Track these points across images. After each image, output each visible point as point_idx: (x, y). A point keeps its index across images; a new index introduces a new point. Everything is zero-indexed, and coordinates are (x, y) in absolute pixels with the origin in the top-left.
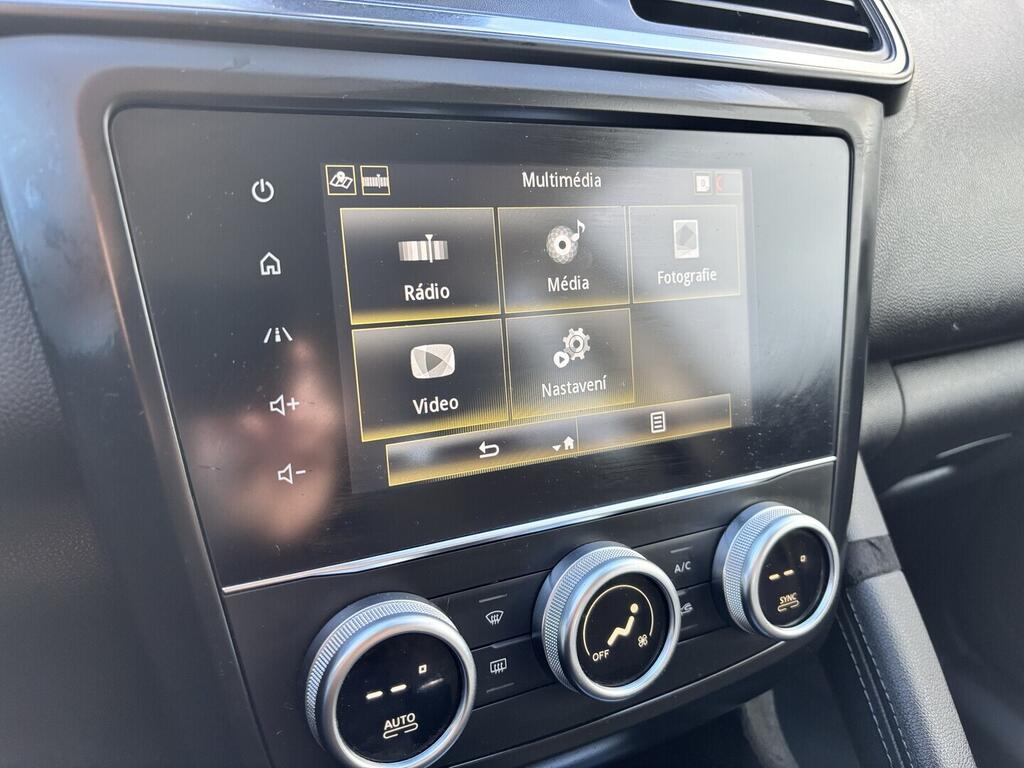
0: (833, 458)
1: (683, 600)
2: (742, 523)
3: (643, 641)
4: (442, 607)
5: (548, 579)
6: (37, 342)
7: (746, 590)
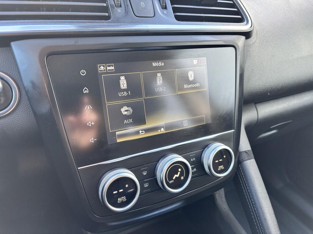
1: (193, 168)
3: (182, 178)
4: (131, 171)
5: (158, 163)
6: (31, 111)
7: (209, 165)
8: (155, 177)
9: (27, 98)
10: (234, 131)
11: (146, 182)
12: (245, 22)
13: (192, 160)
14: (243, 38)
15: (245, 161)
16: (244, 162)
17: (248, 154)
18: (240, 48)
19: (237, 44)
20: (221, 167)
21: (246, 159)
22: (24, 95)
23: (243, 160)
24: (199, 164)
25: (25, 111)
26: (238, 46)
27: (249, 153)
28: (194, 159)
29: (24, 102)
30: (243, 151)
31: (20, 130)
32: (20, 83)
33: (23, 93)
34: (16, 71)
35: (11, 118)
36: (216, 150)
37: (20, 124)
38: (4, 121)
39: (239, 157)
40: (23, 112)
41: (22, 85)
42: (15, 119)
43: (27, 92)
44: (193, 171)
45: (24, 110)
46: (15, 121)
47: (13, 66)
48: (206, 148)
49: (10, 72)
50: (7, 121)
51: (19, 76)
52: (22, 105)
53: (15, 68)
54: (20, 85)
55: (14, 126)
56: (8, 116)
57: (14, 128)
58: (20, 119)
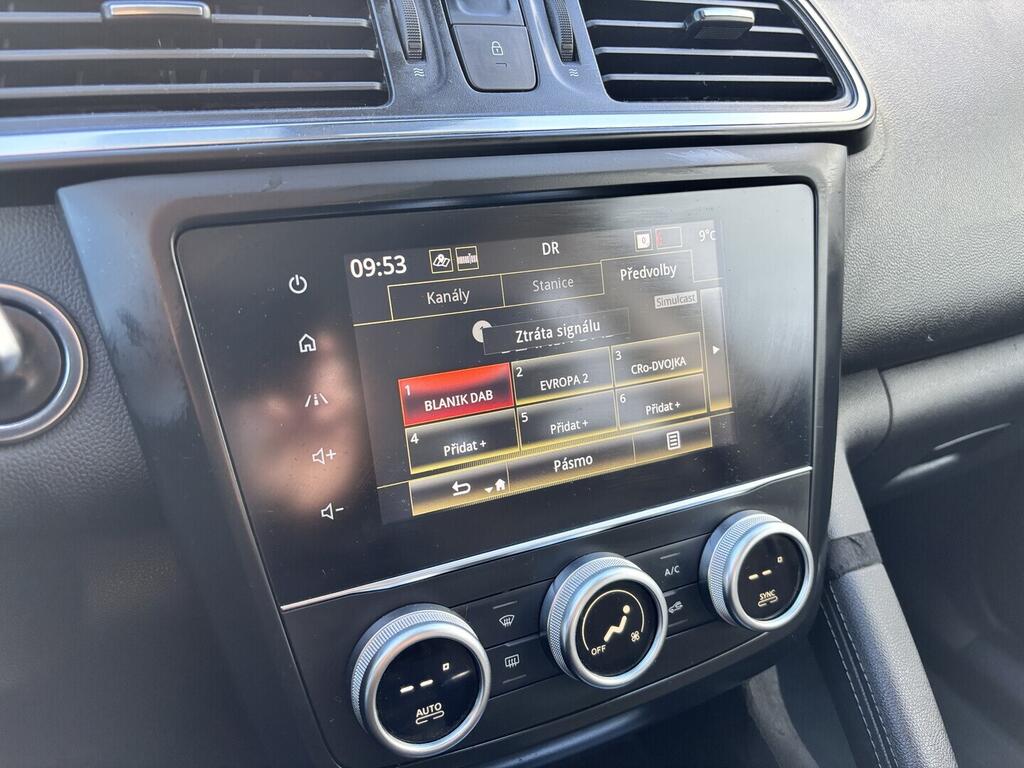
0: (810, 468)
1: (670, 602)
2: (724, 530)
3: (635, 636)
4: (463, 615)
5: (551, 587)
6: (127, 417)
7: (727, 587)
8: (542, 634)
9: (111, 372)
10: (811, 471)
11: (511, 651)
12: (847, 97)
13: (667, 572)
14: (839, 151)
15: (849, 571)
16: (846, 575)
17: (860, 546)
18: (829, 184)
19: (820, 175)
20: (769, 596)
21: (852, 565)
22: (102, 364)
23: (841, 567)
24: (691, 585)
25: (106, 417)
26: (823, 181)
27: (863, 543)
28: (675, 569)
29: (104, 388)
30: (843, 538)
31: (87, 480)
32: (90, 322)
33: (101, 355)
34: (78, 284)
35: (58, 442)
36: (752, 539)
37: (87, 460)
38: (35, 452)
39: (829, 559)
40: (97, 421)
41: (96, 330)
42: (72, 444)
43: (112, 353)
44: (672, 611)
45: (102, 412)
46: (71, 452)
47: (65, 268)
48: (717, 532)
49: (57, 289)
50: (45, 452)
51: (84, 300)
52: (93, 397)
53: (74, 275)
54: (90, 329)
55: (69, 468)
56: (50, 436)
57: (70, 474)
58: (88, 444)
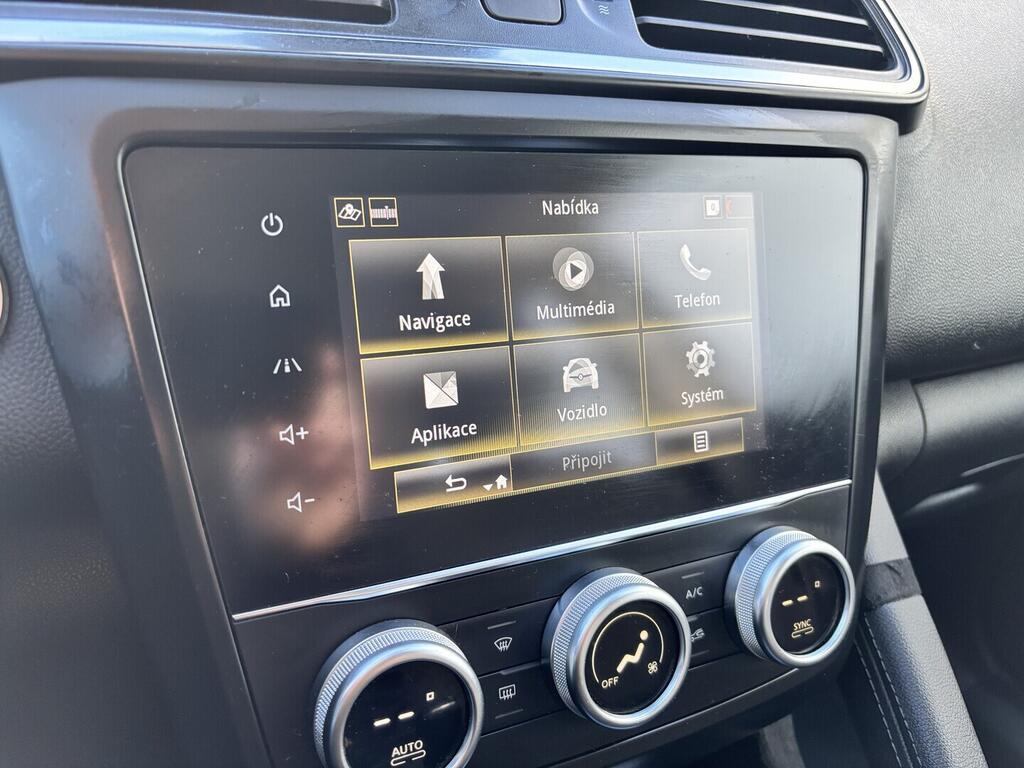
0: (848, 481)
1: (693, 627)
2: (754, 548)
3: (653, 668)
5: (557, 605)
7: (758, 616)
8: (543, 662)
10: (851, 485)
11: (507, 680)
13: (689, 594)
24: (716, 611)
28: (698, 591)
36: (787, 559)
